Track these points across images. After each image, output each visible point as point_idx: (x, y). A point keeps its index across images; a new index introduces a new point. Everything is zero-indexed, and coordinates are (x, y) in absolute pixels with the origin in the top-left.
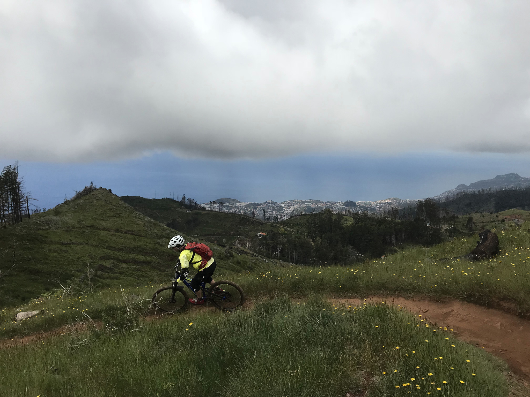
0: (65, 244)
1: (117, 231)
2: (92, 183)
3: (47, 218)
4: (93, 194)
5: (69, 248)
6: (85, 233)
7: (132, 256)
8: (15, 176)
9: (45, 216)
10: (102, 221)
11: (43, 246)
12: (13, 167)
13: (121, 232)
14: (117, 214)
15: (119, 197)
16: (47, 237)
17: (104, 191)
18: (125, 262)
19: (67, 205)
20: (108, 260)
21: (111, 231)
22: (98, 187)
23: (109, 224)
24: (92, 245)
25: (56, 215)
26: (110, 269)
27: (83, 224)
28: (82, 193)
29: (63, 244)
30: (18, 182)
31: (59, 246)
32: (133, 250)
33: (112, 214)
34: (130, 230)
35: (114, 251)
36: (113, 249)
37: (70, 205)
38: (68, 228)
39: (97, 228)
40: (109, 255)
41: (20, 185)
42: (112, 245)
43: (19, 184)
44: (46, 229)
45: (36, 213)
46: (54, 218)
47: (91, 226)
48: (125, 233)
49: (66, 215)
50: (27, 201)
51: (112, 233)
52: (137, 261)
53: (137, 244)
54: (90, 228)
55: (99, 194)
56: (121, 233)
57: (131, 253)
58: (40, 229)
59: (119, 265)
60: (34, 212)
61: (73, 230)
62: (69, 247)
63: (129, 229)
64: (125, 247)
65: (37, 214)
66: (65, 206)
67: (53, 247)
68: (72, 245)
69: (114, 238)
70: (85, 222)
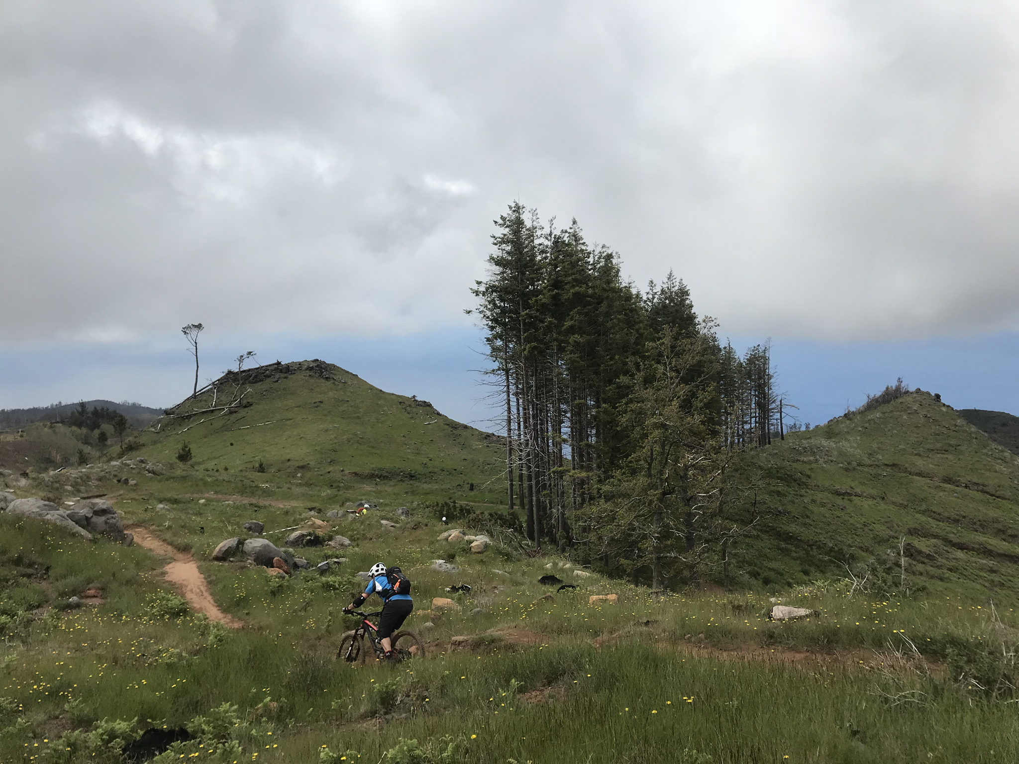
0: (841, 495)
1: (948, 480)
2: (900, 380)
3: (813, 441)
4: (901, 403)
5: (848, 502)
6: (879, 478)
7: (981, 538)
8: (764, 364)
9: (809, 438)
10: (916, 457)
11: (803, 492)
12: (762, 349)
13: (957, 483)
14: (951, 445)
15: (957, 411)
16: (809, 477)
17: (924, 397)
18: (961, 547)
19: (850, 419)
20: (925, 537)
21: (936, 479)
22: (912, 389)
23: (930, 465)
24: (894, 503)
25: (830, 438)
26: (929, 557)
27: (879, 460)
28: (879, 399)
29: (837, 493)
30: (769, 375)
31: (830, 495)
32: (983, 526)
33: (939, 445)
34: (979, 482)
35: (940, 521)
36: (938, 517)
37: (856, 420)
38: (849, 463)
39: (905, 470)
40: (929, 527)
41: (771, 381)
42: (935, 509)
43: (770, 377)
44: (810, 462)
45: (793, 430)
46: (825, 443)
47: (894, 465)
48: (966, 487)
49: (846, 440)
50: (781, 408)
51: (937, 484)
52: (991, 551)
53: (992, 513)
54: (892, 469)
55: (914, 402)
56: (957, 486)
57: (977, 531)
58: (799, 461)
59: (948, 552)
60: (791, 428)
61: (858, 468)
62: (849, 500)
63: (975, 480)
64: (964, 517)
65: (795, 433)
66: (845, 422)
67: (820, 496)
68: (854, 498)
69: (941, 494)
70: (883, 456)
